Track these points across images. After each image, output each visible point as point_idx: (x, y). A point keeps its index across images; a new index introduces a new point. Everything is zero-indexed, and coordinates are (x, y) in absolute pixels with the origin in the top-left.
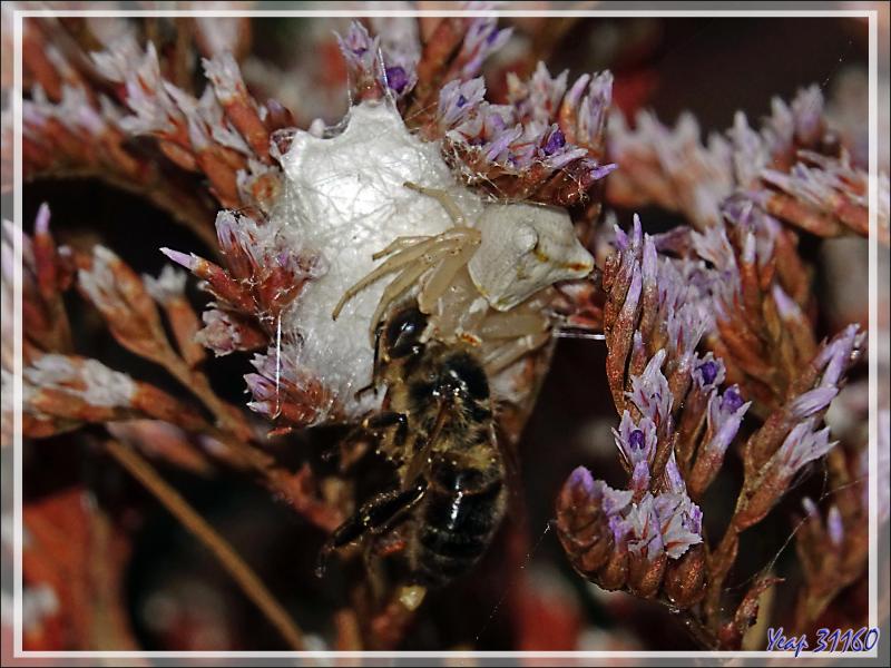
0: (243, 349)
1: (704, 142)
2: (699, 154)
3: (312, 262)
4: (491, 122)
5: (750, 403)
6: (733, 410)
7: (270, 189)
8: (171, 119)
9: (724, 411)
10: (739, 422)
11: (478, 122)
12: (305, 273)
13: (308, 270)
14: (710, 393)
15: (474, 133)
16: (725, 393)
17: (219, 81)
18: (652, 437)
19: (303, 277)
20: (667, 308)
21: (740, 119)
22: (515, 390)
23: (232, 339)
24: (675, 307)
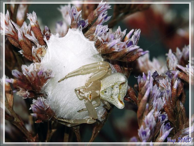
0: (30, 98)
1: (151, 59)
2: (149, 63)
3: (50, 73)
4: (110, 37)
5: (173, 128)
6: (168, 129)
7: (42, 52)
8: (13, 31)
9: (165, 129)
10: (169, 133)
11: (106, 37)
12: (48, 76)
13: (49, 76)
14: (162, 124)
15: (105, 39)
16: (166, 124)
17: (31, 20)
18: (148, 133)
19: (47, 78)
20: (154, 98)
21: (170, 51)
22: (102, 118)
23: (27, 94)
24: (156, 98)
